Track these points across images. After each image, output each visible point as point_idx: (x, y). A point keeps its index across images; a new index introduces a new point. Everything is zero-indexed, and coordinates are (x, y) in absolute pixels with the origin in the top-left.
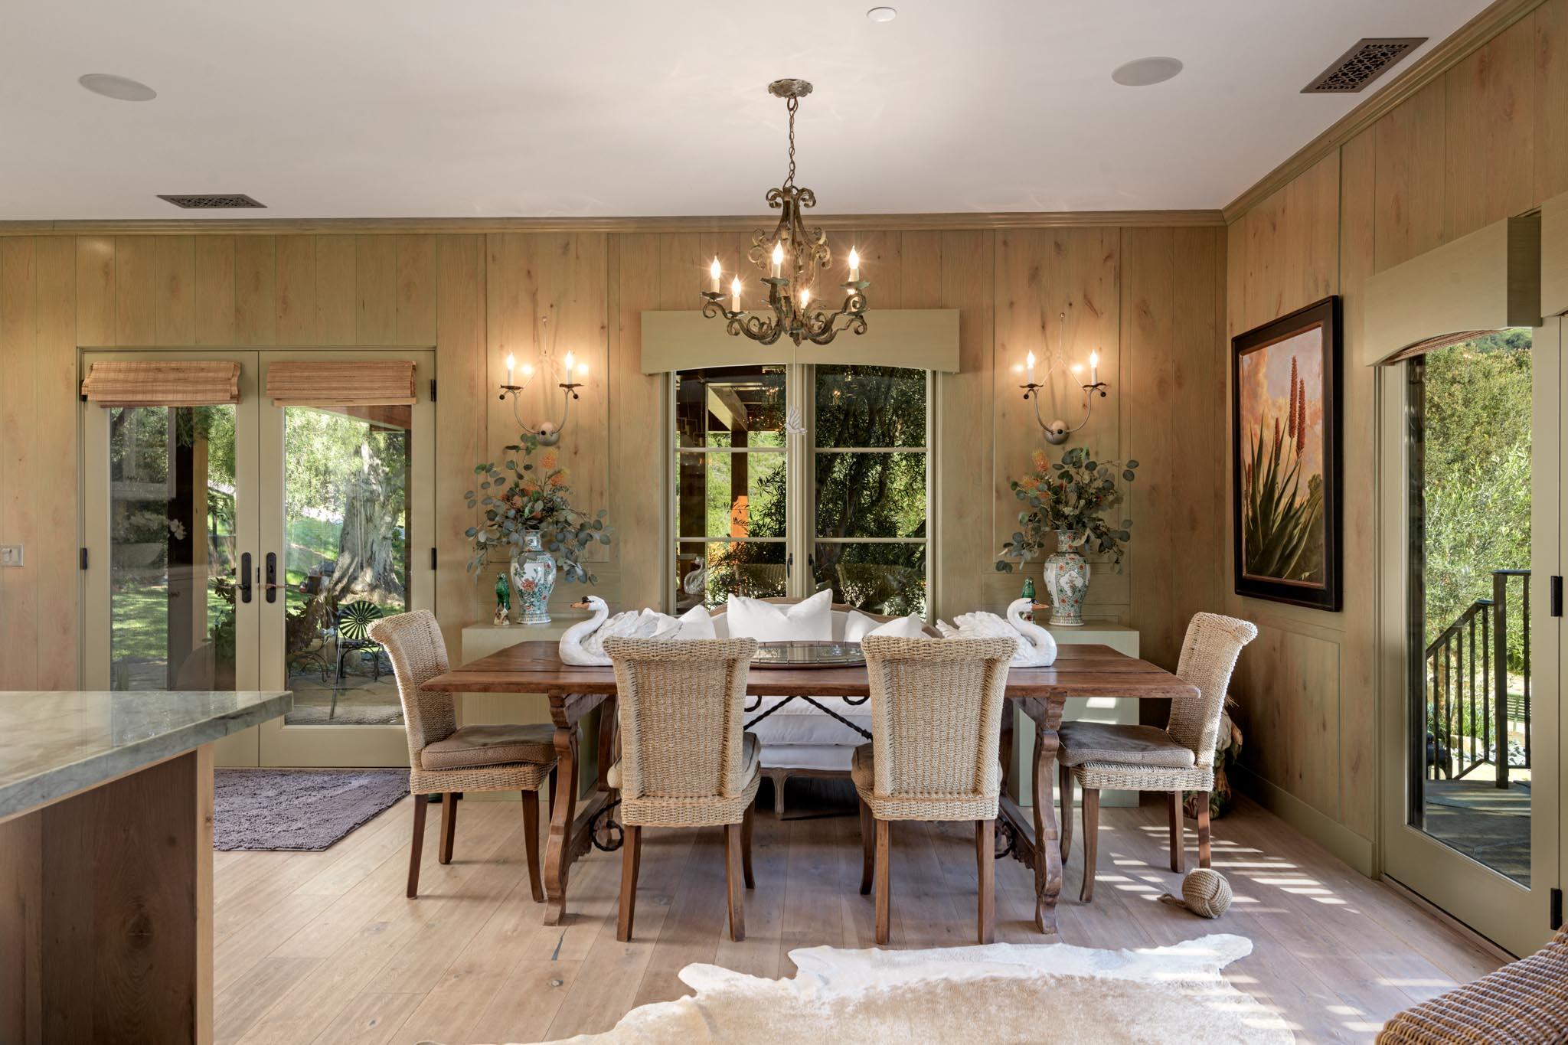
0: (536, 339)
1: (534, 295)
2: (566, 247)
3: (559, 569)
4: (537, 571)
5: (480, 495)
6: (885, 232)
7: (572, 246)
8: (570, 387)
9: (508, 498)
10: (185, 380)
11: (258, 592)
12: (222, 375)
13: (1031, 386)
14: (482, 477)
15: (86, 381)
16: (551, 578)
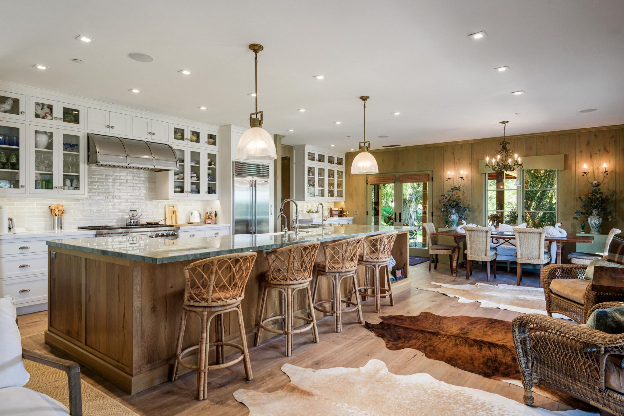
0: (455, 167)
1: (454, 158)
2: (462, 147)
3: (459, 217)
4: (454, 217)
5: (442, 201)
6: (543, 137)
7: (463, 146)
8: (462, 178)
9: (448, 201)
10: (385, 179)
11: (398, 220)
12: (392, 178)
13: (585, 173)
14: (443, 197)
15: (368, 180)
16: (457, 219)
